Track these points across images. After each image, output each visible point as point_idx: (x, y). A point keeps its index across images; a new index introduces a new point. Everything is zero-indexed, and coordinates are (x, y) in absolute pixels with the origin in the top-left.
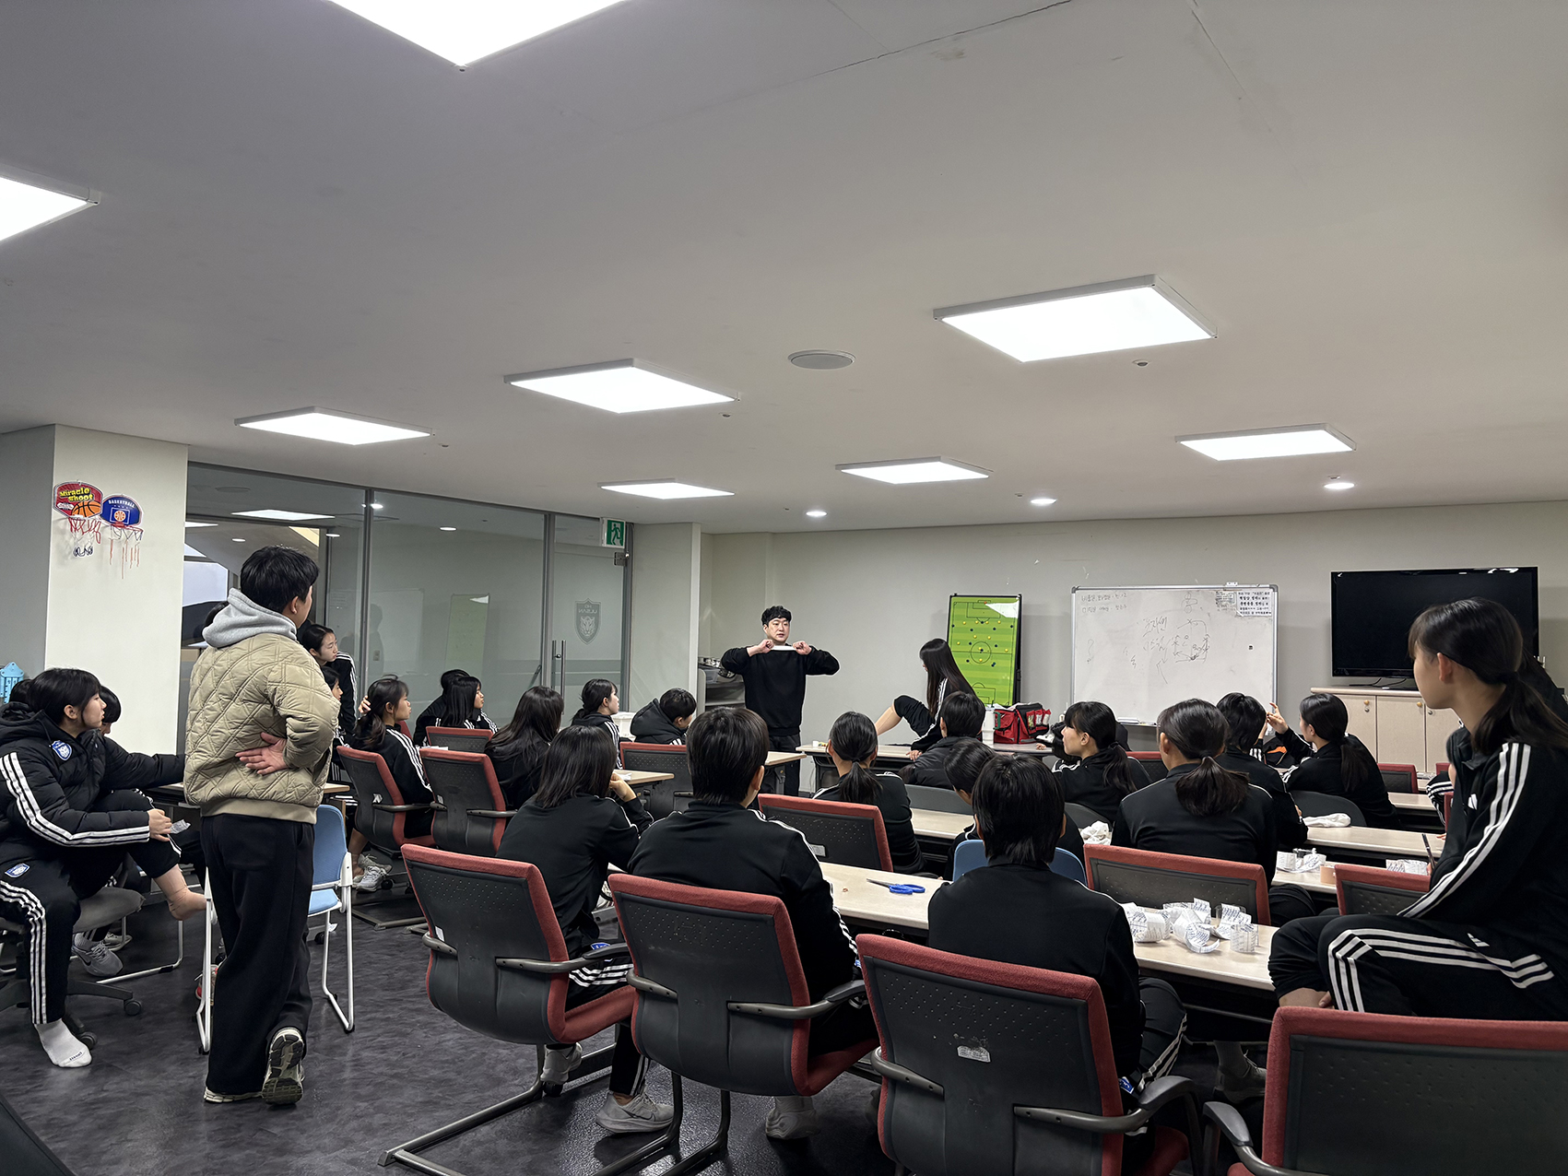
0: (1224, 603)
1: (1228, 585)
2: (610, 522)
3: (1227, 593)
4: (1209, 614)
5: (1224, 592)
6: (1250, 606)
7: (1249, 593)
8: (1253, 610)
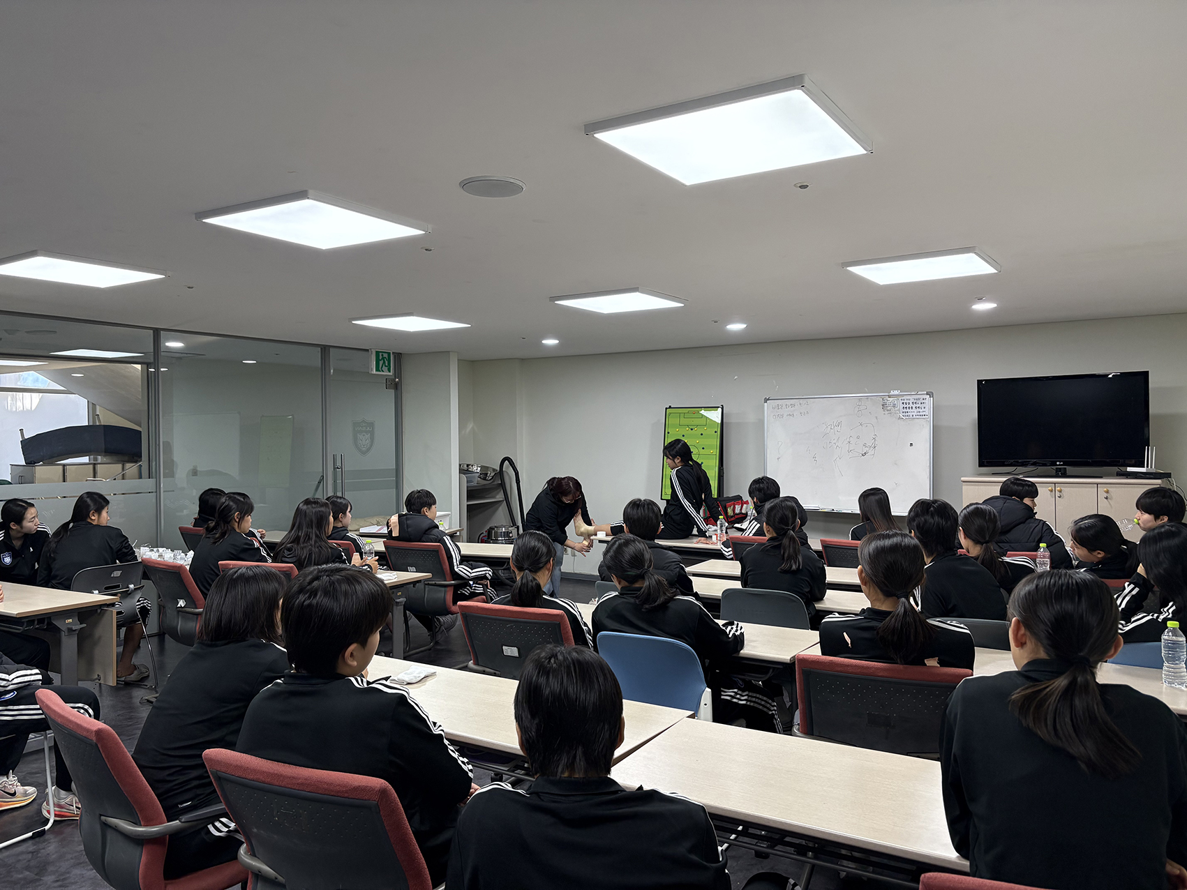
0: (889, 408)
1: (892, 393)
2: (377, 353)
3: (891, 399)
4: (876, 418)
5: (889, 399)
6: (911, 410)
7: (909, 400)
8: (913, 414)
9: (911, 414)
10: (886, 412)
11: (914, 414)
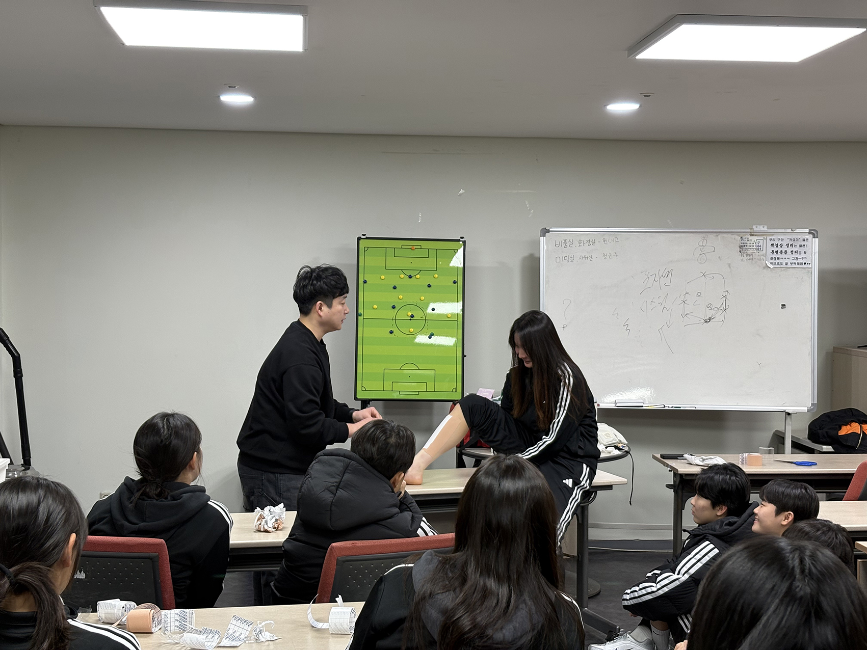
0: (750, 252)
1: (756, 229)
3: (754, 238)
4: (729, 265)
5: (750, 238)
6: (784, 255)
7: (783, 240)
8: (787, 261)
9: (784, 262)
10: (745, 258)
11: (789, 262)
